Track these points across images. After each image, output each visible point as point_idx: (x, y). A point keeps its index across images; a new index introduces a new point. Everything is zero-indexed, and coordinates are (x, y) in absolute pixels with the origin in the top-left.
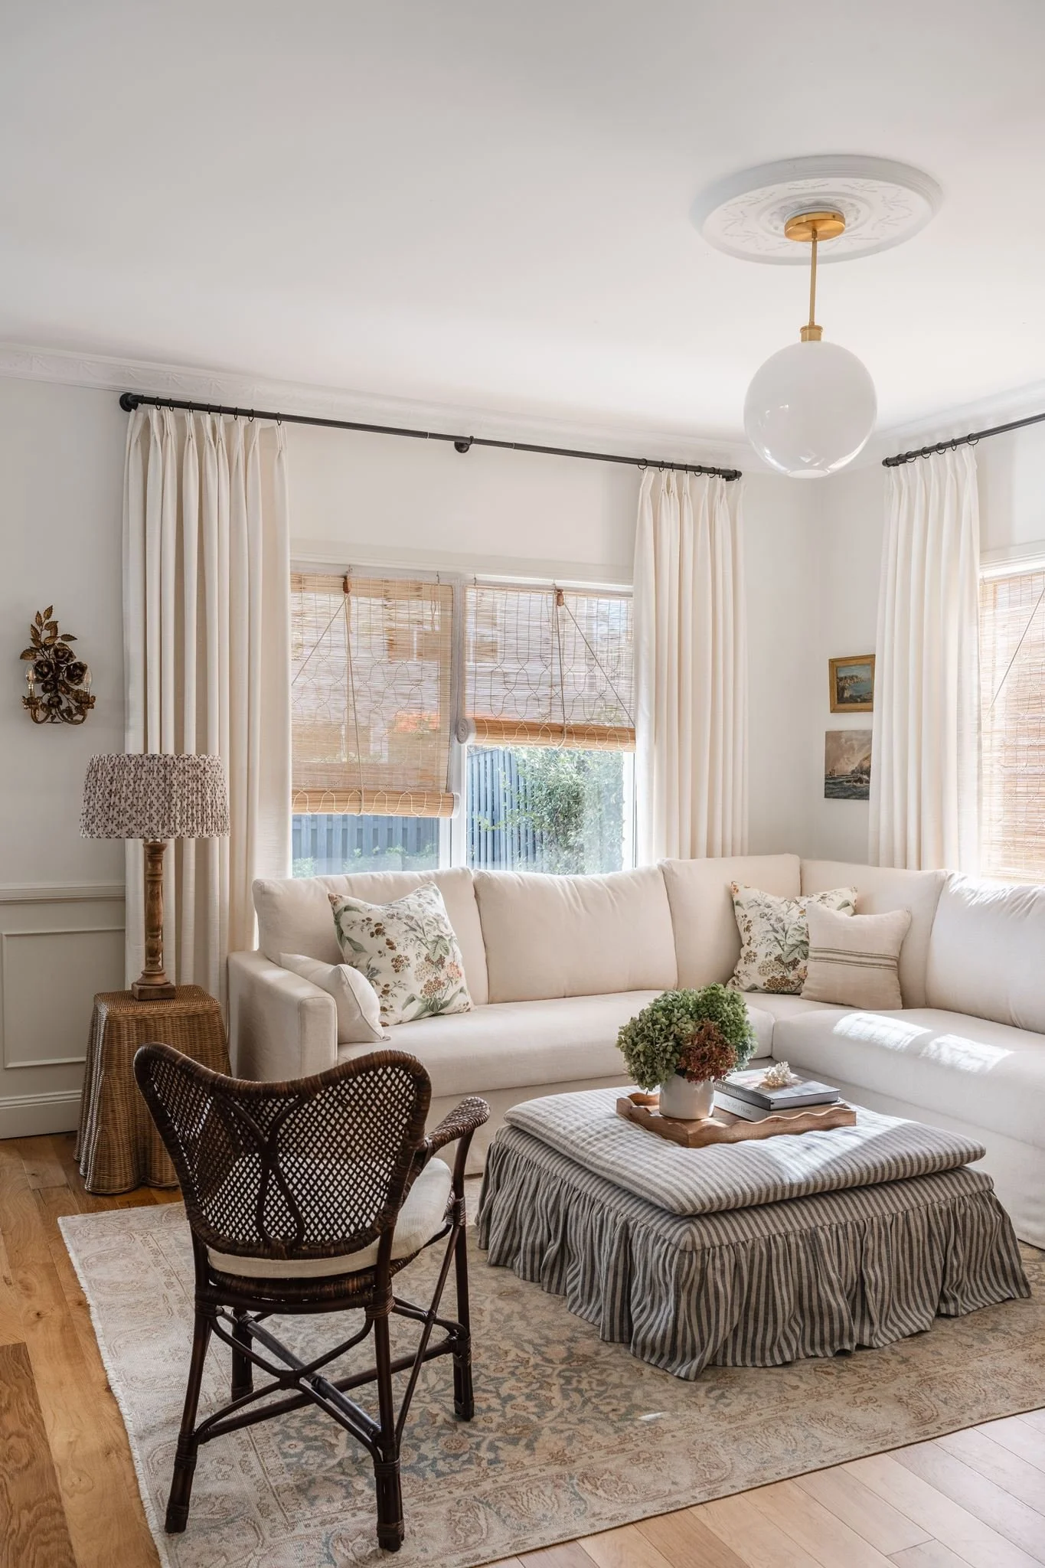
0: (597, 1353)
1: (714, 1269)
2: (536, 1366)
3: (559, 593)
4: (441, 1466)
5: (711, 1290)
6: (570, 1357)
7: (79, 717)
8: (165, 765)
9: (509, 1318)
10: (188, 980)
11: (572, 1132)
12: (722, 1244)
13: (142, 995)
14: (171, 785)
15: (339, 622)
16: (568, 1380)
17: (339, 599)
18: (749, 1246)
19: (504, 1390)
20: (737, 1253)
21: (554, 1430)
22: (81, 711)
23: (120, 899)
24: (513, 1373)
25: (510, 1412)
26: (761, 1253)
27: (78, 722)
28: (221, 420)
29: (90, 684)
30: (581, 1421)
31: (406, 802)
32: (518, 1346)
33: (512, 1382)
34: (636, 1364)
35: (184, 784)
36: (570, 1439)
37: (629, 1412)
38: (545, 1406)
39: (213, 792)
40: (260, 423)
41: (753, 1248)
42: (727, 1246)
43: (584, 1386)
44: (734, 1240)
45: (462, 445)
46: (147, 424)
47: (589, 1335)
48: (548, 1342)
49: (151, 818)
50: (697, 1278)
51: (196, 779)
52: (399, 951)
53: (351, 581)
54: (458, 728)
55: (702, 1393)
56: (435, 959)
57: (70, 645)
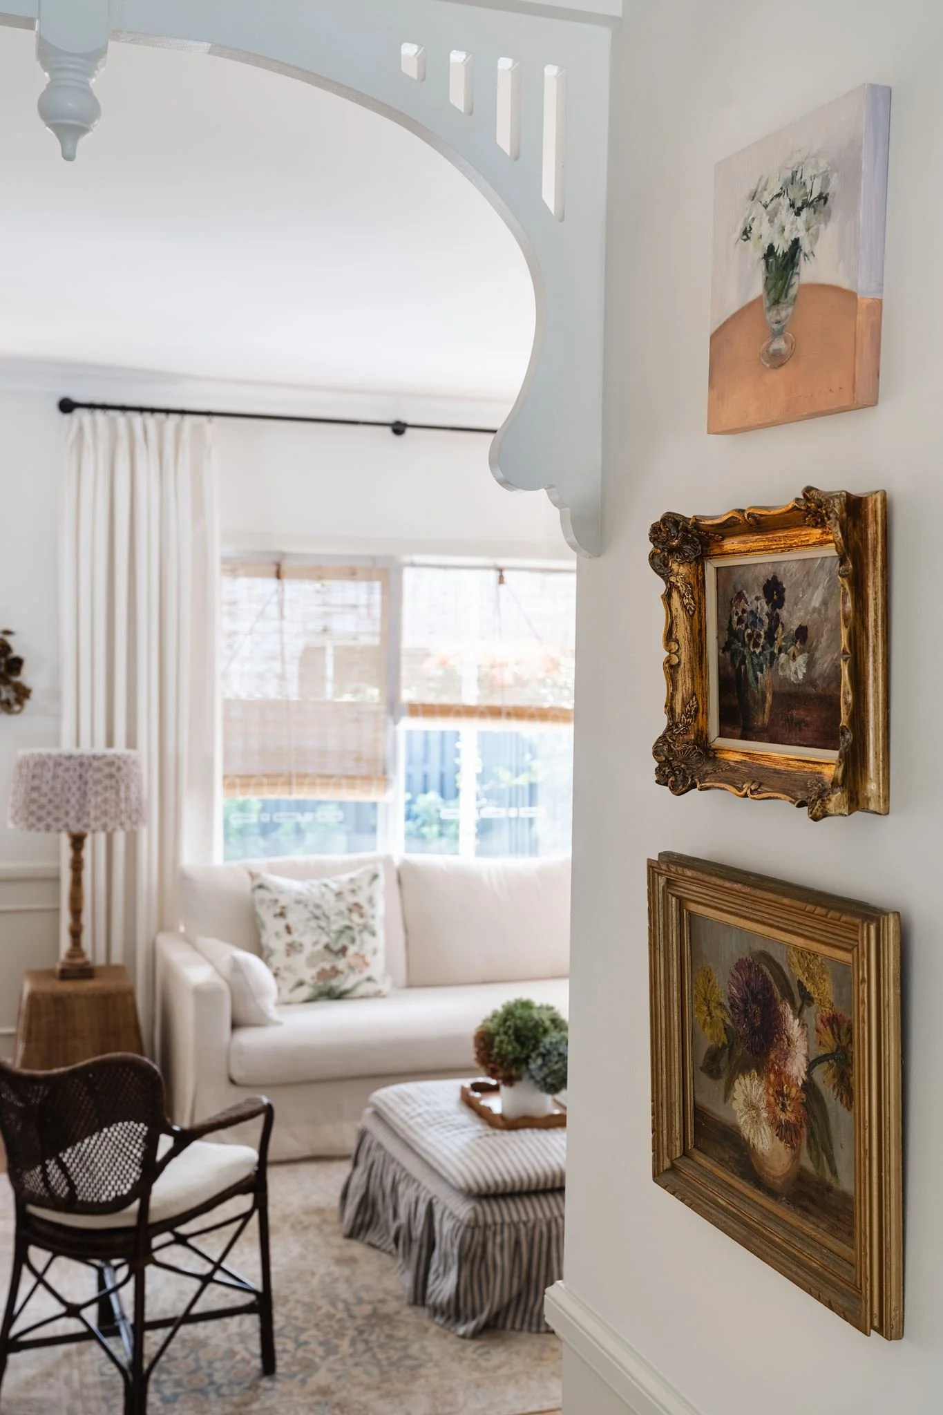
0: (398, 1313)
1: (494, 1243)
2: (340, 1320)
3: (501, 570)
4: (225, 1390)
5: (490, 1262)
6: (375, 1314)
7: (17, 708)
8: (81, 764)
9: (335, 1280)
10: (117, 959)
11: (412, 1118)
12: (503, 1224)
13: (65, 975)
14: (86, 783)
15: (273, 610)
16: (361, 1332)
17: (272, 584)
18: (530, 1225)
19: (303, 1337)
20: (518, 1231)
21: (331, 1370)
22: (20, 701)
23: (57, 880)
24: (317, 1325)
25: (300, 1354)
26: (541, 1233)
27: (18, 712)
28: (151, 420)
29: (27, 677)
30: (357, 1364)
31: (338, 785)
32: (333, 1304)
33: (313, 1332)
34: (427, 1323)
35: (97, 782)
36: (339, 1378)
37: (400, 1359)
38: (330, 1350)
39: (128, 787)
40: (189, 419)
41: (534, 1227)
42: (509, 1225)
43: (373, 1338)
44: (516, 1218)
45: (399, 428)
46: (81, 429)
47: (398, 1298)
48: (360, 1301)
49: (67, 813)
50: (479, 1251)
51: (111, 776)
52: (295, 937)
53: (284, 568)
54: (393, 708)
55: (470, 1349)
56: (336, 947)
57: (10, 640)
